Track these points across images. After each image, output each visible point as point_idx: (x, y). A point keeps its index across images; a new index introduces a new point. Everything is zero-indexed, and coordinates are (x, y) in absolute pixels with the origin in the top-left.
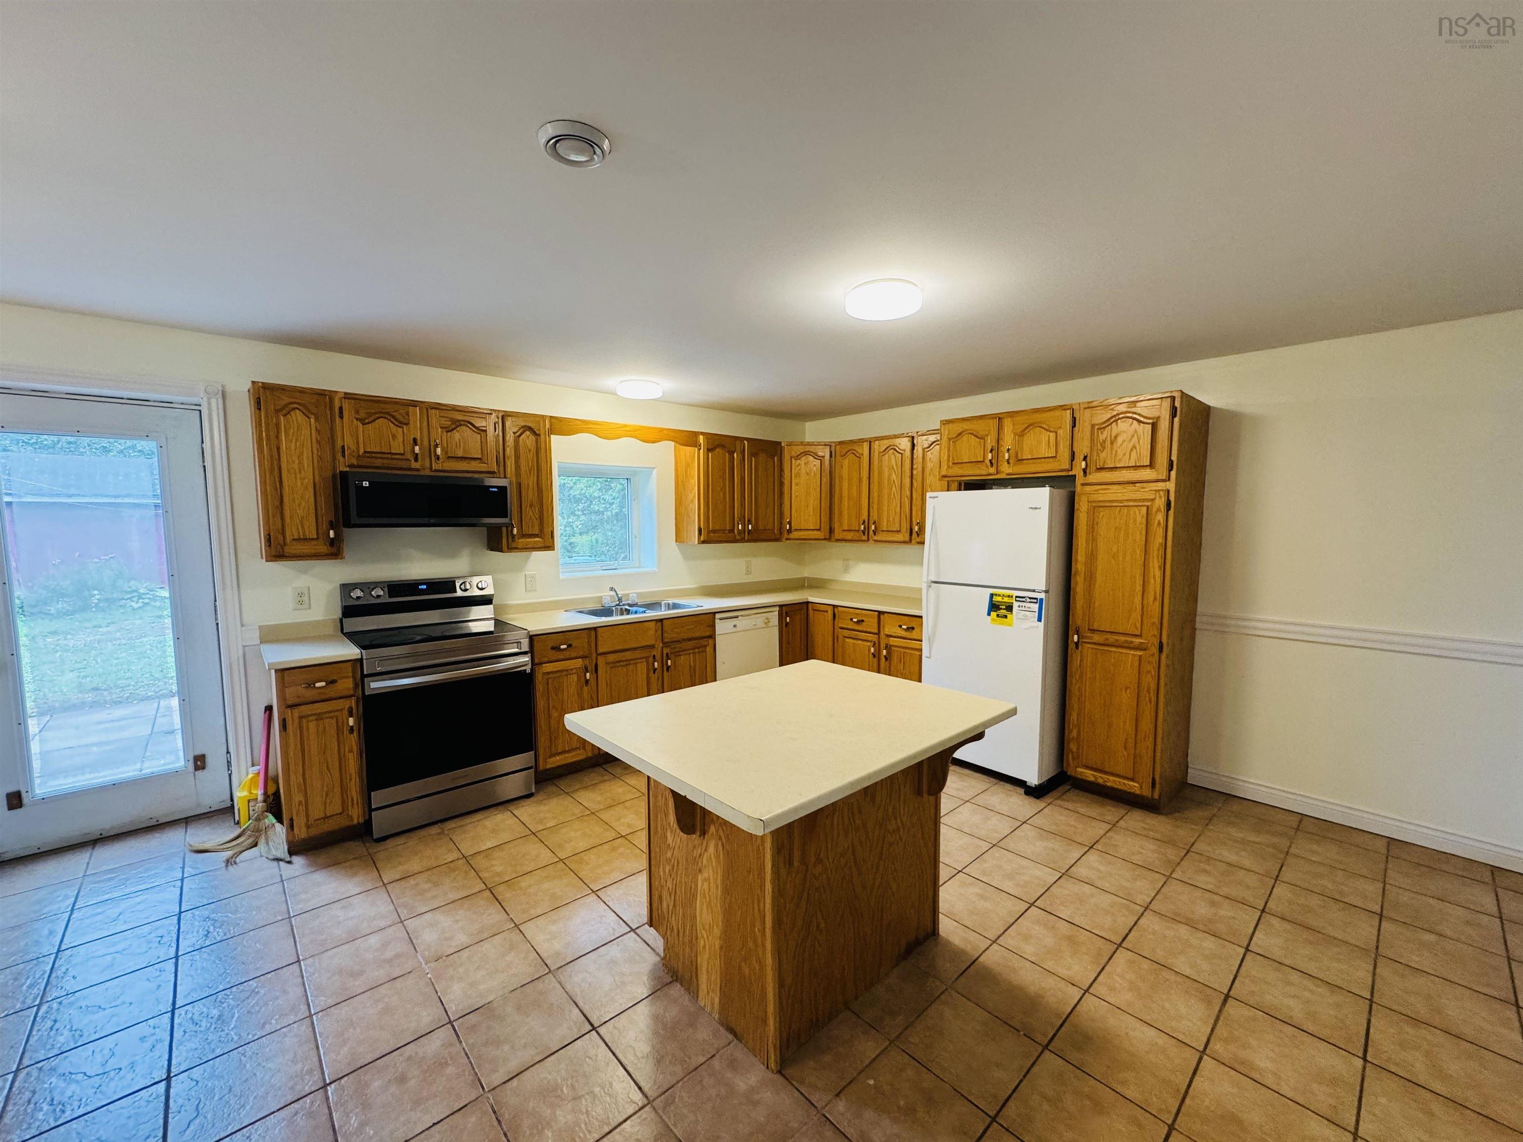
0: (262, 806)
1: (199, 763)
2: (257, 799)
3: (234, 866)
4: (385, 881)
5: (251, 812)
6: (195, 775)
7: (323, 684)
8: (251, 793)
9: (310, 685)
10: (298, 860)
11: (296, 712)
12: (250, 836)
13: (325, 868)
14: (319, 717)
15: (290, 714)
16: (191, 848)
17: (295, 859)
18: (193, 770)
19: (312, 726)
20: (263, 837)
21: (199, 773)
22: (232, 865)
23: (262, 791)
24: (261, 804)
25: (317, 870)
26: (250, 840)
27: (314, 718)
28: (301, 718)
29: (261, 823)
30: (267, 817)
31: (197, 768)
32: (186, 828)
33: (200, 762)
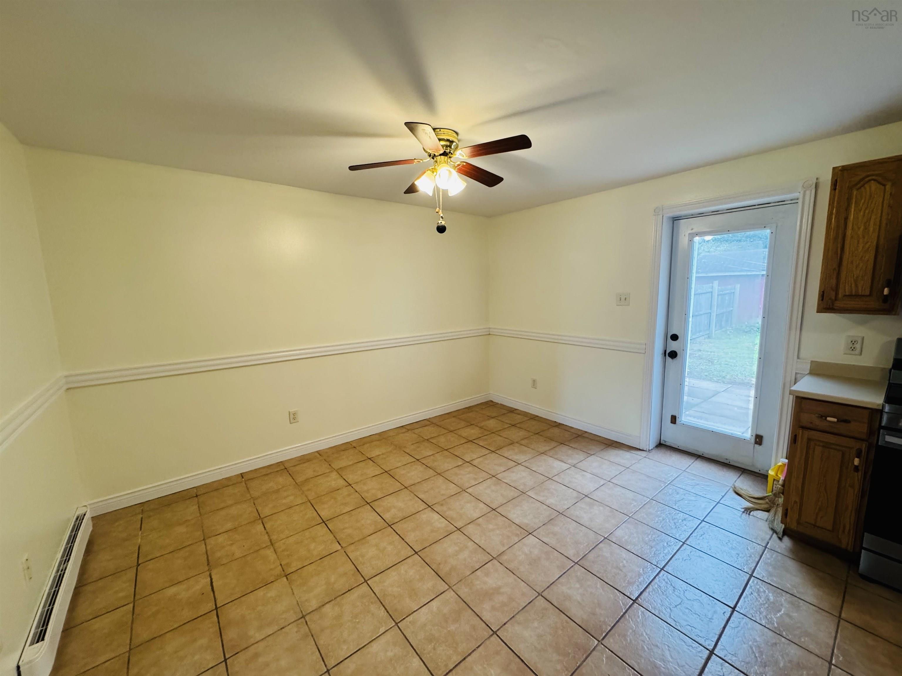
0: (780, 488)
1: (757, 440)
2: (779, 481)
3: (747, 515)
4: (843, 615)
5: (774, 488)
6: (754, 446)
7: (835, 420)
8: (777, 475)
9: (823, 417)
10: (787, 542)
11: (807, 434)
12: (767, 503)
13: (800, 562)
14: (826, 446)
15: (801, 433)
16: (734, 489)
17: (786, 539)
18: (754, 443)
19: (818, 450)
20: (774, 509)
21: (757, 446)
22: (746, 513)
23: (784, 478)
24: (780, 486)
25: (794, 559)
26: (766, 506)
27: (821, 444)
28: (809, 440)
29: (777, 499)
30: (781, 497)
31: (756, 443)
32: (740, 475)
33: (759, 440)
